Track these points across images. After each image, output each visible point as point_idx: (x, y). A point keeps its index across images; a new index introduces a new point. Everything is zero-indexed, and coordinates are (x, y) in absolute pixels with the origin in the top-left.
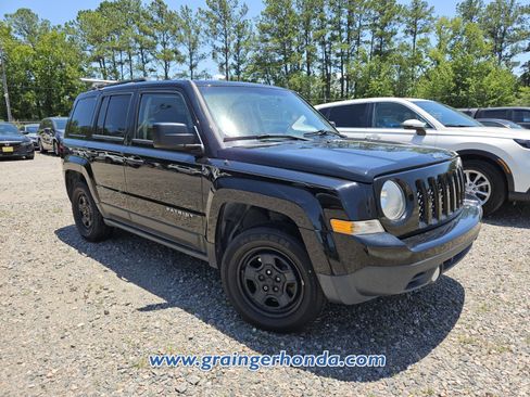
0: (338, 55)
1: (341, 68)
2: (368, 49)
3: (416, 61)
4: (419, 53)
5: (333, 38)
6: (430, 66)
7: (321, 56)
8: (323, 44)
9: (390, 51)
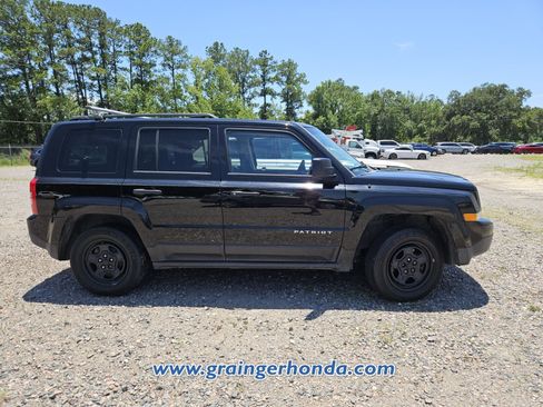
0: (93, 78)
1: (99, 92)
2: (127, 77)
3: (176, 93)
4: (179, 87)
5: (85, 59)
6: (190, 100)
7: (72, 77)
8: (73, 63)
9: (152, 81)
